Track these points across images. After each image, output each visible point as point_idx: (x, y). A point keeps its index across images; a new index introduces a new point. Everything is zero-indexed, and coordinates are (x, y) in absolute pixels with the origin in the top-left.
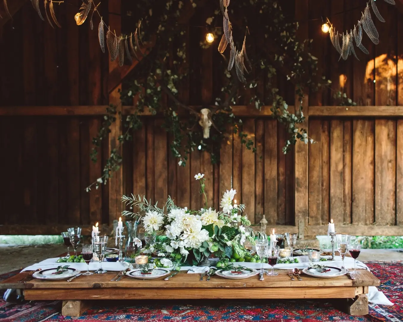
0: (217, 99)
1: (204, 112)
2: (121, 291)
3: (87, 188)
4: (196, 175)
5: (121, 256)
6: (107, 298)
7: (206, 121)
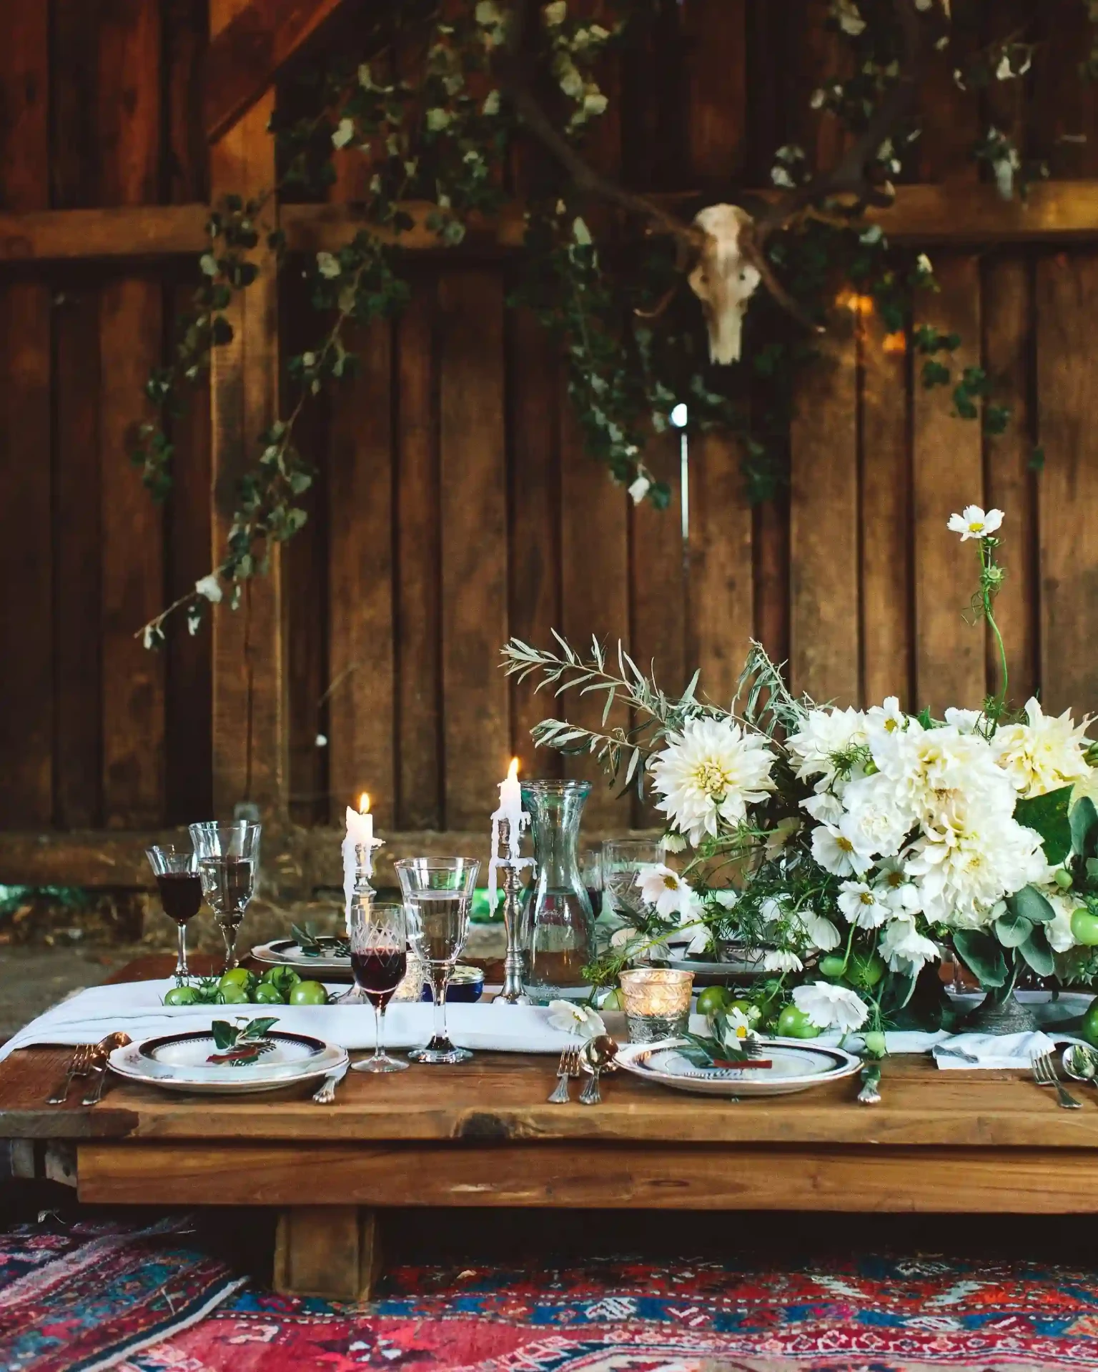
0: (782, 152)
1: (716, 224)
2: (607, 1164)
3: (148, 629)
4: (955, 517)
5: (517, 972)
6: (528, 1197)
7: (727, 274)
